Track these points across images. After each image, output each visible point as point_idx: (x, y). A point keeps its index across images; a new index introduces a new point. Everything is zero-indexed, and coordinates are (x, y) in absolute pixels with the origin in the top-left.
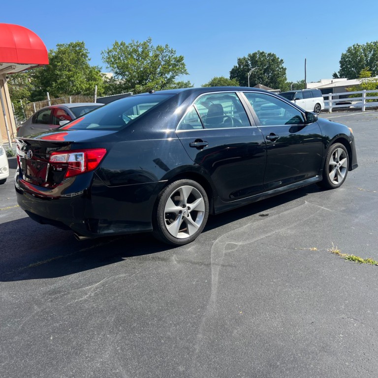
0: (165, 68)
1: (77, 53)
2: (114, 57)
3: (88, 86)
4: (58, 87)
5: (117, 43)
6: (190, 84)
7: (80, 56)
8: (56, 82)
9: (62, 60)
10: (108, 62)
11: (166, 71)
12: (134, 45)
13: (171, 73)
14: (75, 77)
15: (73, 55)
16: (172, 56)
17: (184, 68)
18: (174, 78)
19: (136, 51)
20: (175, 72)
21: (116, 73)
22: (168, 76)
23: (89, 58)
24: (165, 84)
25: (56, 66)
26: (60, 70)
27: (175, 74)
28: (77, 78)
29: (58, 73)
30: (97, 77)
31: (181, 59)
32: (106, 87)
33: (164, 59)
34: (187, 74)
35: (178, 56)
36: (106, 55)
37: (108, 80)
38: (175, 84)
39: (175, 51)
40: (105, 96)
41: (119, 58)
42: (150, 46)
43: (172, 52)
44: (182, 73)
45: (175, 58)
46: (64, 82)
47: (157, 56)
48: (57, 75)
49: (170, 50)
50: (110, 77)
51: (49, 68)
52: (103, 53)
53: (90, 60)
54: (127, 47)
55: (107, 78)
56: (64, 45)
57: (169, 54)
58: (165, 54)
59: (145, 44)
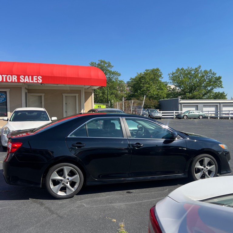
0: (207, 83)
1: (154, 75)
2: (176, 77)
3: (157, 93)
4: (141, 93)
5: (178, 69)
6: (224, 94)
7: (155, 76)
8: (140, 90)
9: (145, 78)
10: (172, 79)
11: (208, 85)
12: (189, 70)
13: (211, 87)
14: (151, 87)
15: (152, 76)
16: (213, 76)
17: (221, 83)
18: (213, 90)
19: (189, 73)
20: (214, 86)
21: (176, 86)
22: (209, 89)
23: (162, 77)
24: (206, 93)
25: (142, 81)
26: (143, 84)
27: (213, 87)
28: (152, 88)
29: (142, 85)
30: (163, 88)
31: (220, 78)
32: (168, 94)
33: (208, 78)
34: (222, 87)
35: (218, 76)
36: (171, 75)
37: (171, 90)
38: (213, 93)
39: (216, 73)
40: (166, 99)
41: (179, 77)
42: (200, 70)
43: (213, 74)
44: (219, 87)
45: (215, 78)
46: (144, 90)
47: (203, 76)
48: (142, 86)
49: (213, 72)
50: (172, 88)
51: (138, 82)
52: (169, 74)
53: (162, 78)
54: (185, 71)
55: (171, 88)
56: (149, 70)
57: (212, 75)
58: (209, 75)
59: (196, 69)
